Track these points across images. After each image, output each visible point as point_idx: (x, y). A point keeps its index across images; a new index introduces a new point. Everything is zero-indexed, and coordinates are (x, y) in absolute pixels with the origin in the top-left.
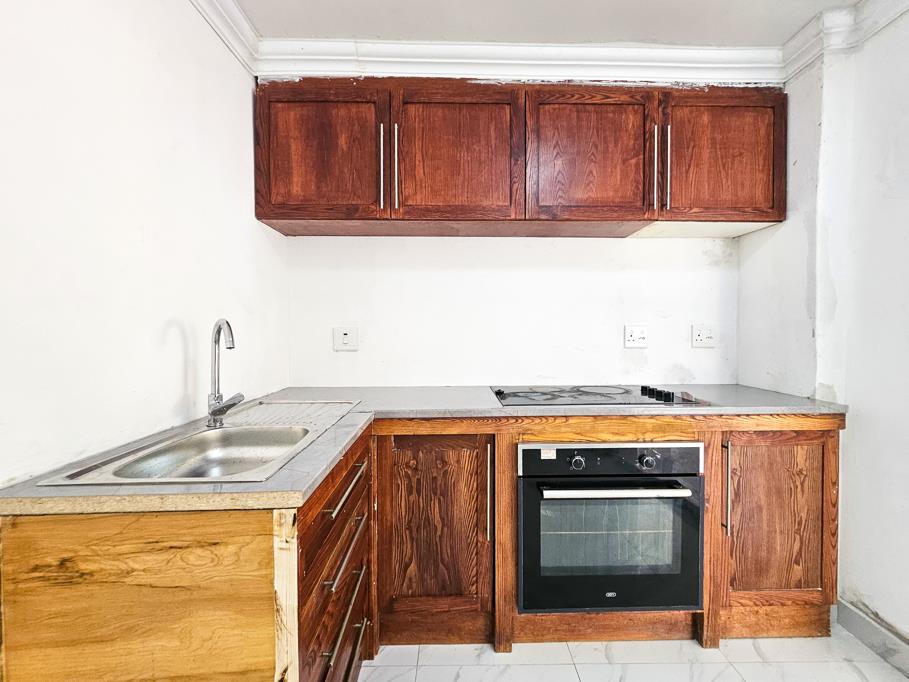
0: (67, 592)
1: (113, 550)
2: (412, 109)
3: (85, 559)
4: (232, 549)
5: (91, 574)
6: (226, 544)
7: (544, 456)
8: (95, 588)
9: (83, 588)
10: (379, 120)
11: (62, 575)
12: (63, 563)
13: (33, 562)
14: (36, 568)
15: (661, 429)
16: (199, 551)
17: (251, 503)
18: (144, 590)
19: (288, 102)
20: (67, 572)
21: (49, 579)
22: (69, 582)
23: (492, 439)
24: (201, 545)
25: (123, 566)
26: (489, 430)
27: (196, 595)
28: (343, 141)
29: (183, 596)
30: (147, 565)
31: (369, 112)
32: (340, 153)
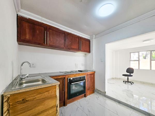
0: (23, 104)
1: (33, 96)
2: (50, 30)
3: (27, 98)
4: (51, 91)
5: (28, 100)
6: (50, 91)
7: (71, 79)
8: (29, 102)
9: (27, 103)
10: (45, 30)
11: (23, 102)
12: (23, 100)
13: (17, 101)
14: (17, 102)
15: (82, 75)
16: (46, 93)
17: (54, 85)
18: (38, 100)
19: (26, 22)
20: (24, 101)
21: (20, 103)
22: (24, 102)
23: (65, 78)
24: (47, 92)
25: (34, 97)
26: (64, 77)
27: (46, 98)
28: (38, 32)
29: (44, 99)
30: (38, 97)
31: (43, 29)
32: (37, 33)
